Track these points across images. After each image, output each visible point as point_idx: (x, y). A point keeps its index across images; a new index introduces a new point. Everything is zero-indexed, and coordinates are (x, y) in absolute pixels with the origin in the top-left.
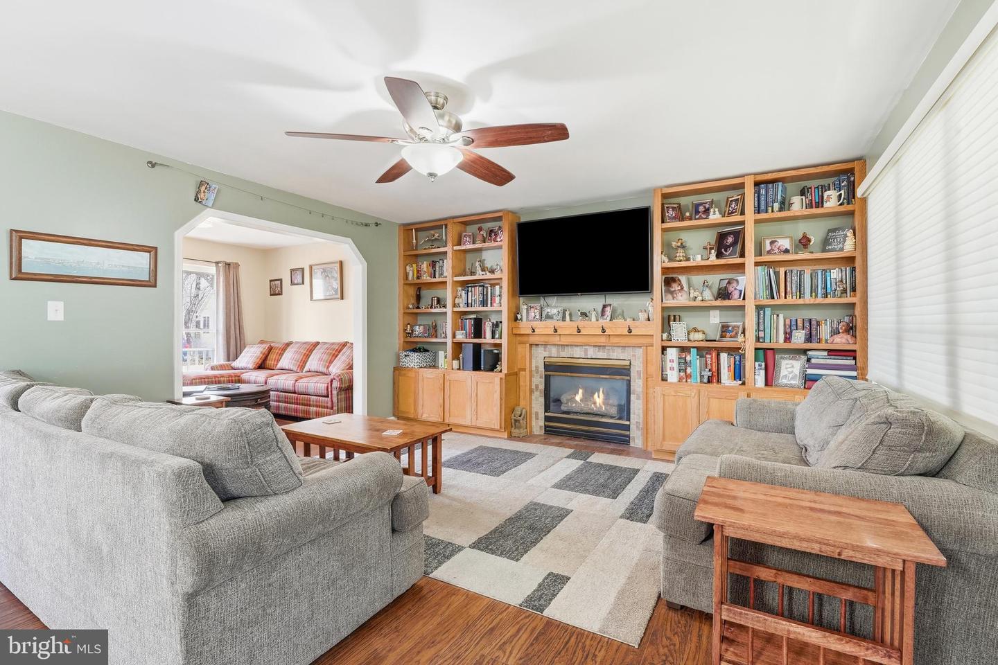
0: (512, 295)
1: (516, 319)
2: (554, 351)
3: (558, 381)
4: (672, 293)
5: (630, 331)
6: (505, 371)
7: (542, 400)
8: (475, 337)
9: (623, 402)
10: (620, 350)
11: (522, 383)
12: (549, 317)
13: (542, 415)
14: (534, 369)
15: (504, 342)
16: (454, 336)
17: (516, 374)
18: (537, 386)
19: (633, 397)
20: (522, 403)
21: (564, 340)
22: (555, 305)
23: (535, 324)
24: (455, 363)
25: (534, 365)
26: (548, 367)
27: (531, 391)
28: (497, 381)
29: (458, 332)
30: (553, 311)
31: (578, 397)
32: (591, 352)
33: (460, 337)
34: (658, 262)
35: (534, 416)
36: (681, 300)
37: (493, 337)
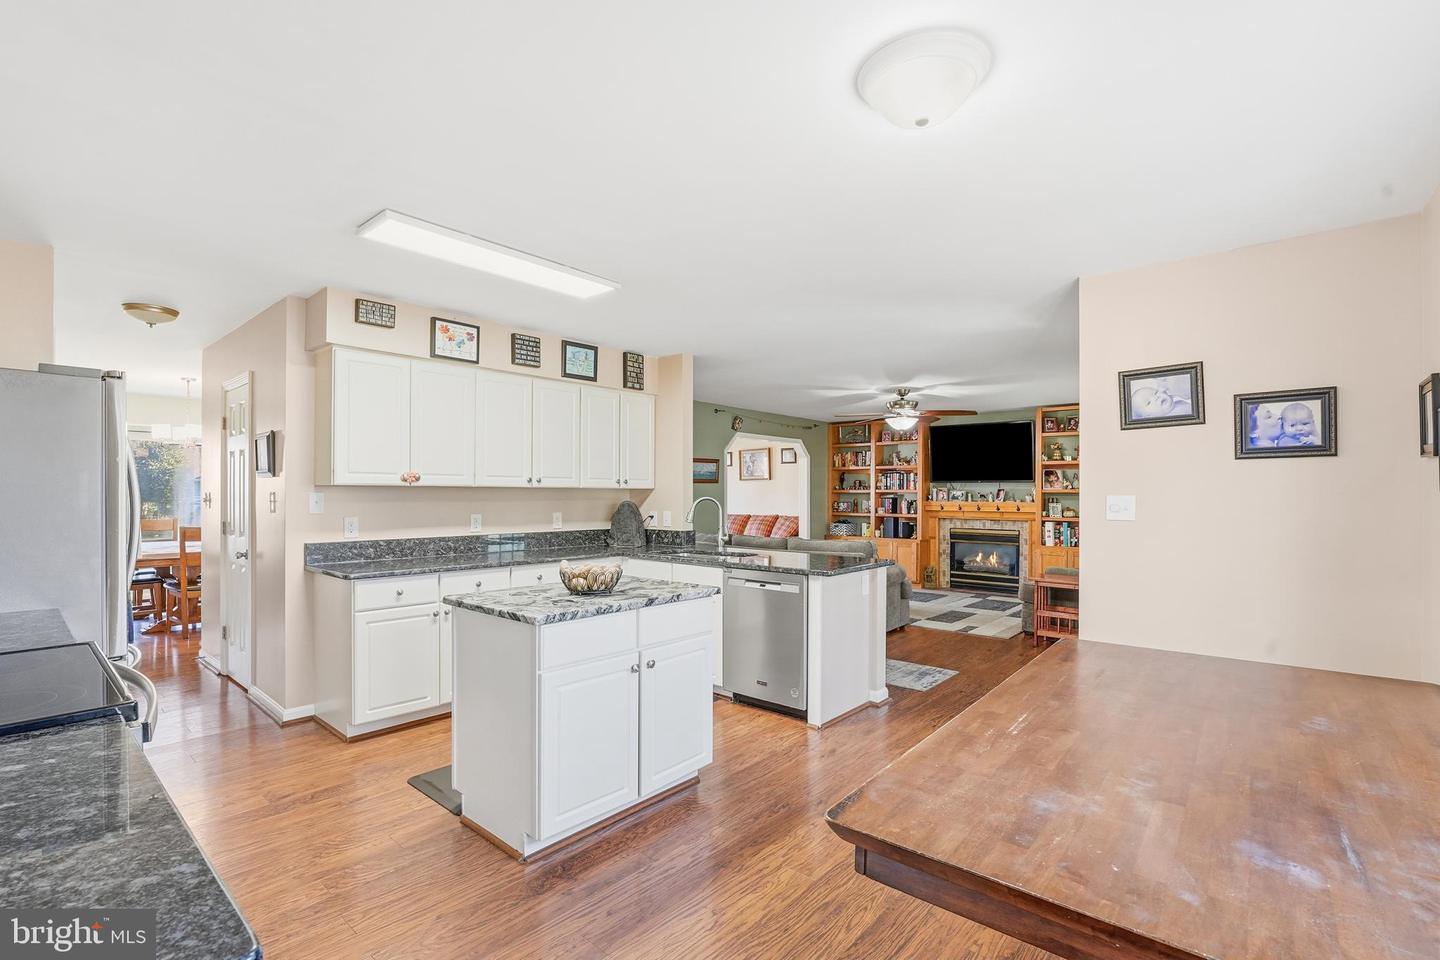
0: (925, 480)
1: (928, 499)
2: (958, 524)
3: (961, 547)
4: (1050, 482)
5: (1019, 509)
6: (920, 538)
7: (948, 561)
8: (892, 513)
9: (1014, 562)
10: (1011, 523)
11: (932, 548)
12: (954, 498)
13: (948, 573)
14: (941, 537)
15: (919, 516)
16: (876, 512)
17: (928, 541)
18: (944, 551)
19: (1021, 558)
20: (932, 564)
21: (967, 516)
22: (959, 489)
23: (943, 503)
24: (877, 533)
25: (941, 534)
26: (953, 536)
27: (940, 554)
28: (914, 546)
29: (879, 509)
30: (958, 493)
31: (978, 559)
32: (988, 525)
33: (881, 512)
34: (1040, 460)
35: (941, 574)
36: (1057, 488)
37: (909, 513)
